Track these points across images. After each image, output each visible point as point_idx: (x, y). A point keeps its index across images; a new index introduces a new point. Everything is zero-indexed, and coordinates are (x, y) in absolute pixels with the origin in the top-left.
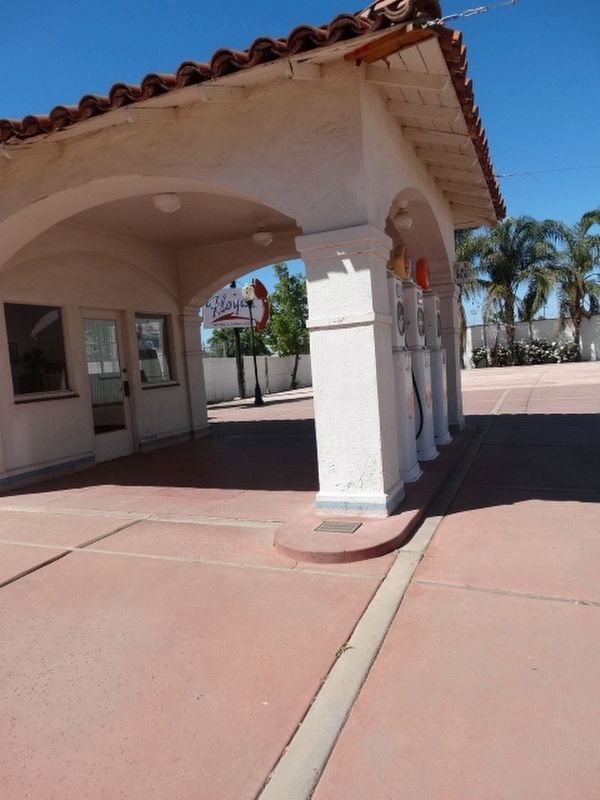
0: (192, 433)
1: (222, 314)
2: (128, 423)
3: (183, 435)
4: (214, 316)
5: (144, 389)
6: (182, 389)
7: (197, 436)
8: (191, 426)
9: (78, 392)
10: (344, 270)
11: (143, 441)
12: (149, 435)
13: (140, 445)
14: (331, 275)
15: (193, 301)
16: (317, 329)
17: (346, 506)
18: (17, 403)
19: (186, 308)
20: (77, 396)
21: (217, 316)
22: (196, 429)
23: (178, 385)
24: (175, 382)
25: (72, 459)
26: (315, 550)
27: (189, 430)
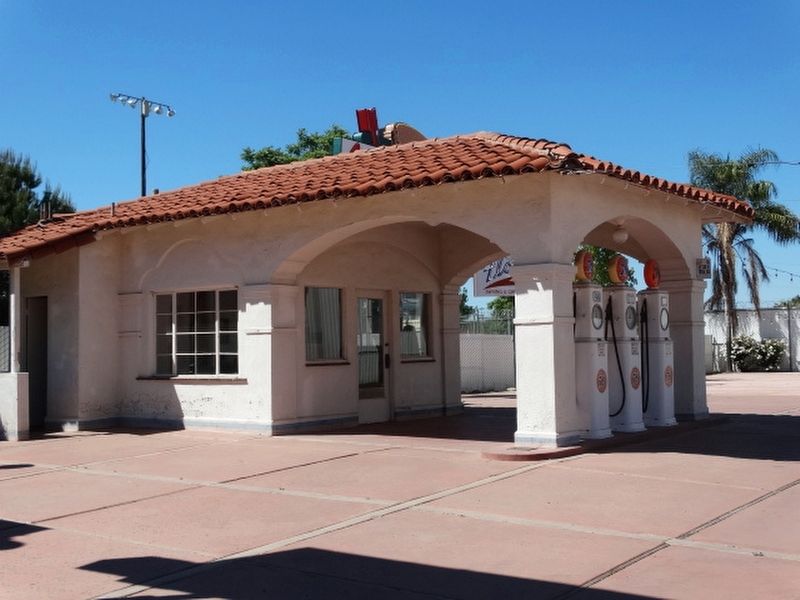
0: (444, 409)
1: (498, 279)
2: (386, 392)
3: (435, 410)
4: (488, 280)
5: (403, 362)
6: (437, 366)
7: (449, 413)
8: (444, 402)
9: (350, 361)
10: (538, 290)
11: (398, 410)
12: (404, 405)
13: (396, 414)
14: (529, 291)
15: (454, 280)
16: (520, 325)
17: (532, 440)
18: (307, 365)
19: (446, 287)
20: (348, 364)
21: (492, 281)
22: (448, 406)
23: (434, 361)
24: (431, 359)
25: (341, 417)
26: (500, 453)
27: (441, 406)
